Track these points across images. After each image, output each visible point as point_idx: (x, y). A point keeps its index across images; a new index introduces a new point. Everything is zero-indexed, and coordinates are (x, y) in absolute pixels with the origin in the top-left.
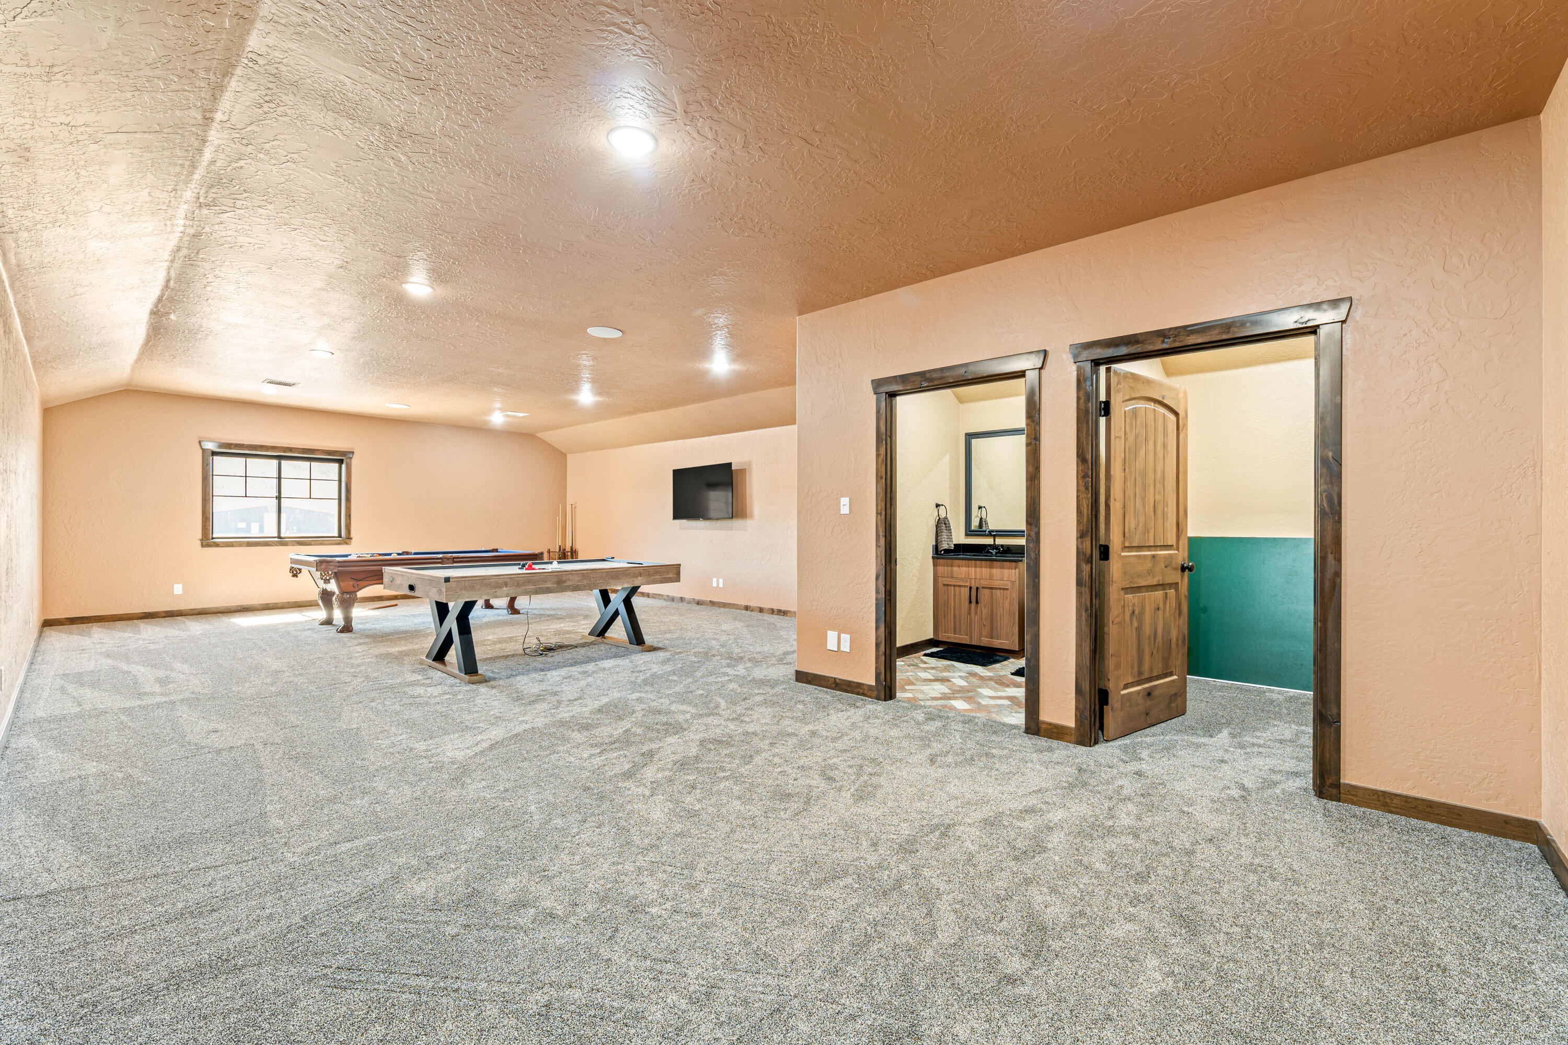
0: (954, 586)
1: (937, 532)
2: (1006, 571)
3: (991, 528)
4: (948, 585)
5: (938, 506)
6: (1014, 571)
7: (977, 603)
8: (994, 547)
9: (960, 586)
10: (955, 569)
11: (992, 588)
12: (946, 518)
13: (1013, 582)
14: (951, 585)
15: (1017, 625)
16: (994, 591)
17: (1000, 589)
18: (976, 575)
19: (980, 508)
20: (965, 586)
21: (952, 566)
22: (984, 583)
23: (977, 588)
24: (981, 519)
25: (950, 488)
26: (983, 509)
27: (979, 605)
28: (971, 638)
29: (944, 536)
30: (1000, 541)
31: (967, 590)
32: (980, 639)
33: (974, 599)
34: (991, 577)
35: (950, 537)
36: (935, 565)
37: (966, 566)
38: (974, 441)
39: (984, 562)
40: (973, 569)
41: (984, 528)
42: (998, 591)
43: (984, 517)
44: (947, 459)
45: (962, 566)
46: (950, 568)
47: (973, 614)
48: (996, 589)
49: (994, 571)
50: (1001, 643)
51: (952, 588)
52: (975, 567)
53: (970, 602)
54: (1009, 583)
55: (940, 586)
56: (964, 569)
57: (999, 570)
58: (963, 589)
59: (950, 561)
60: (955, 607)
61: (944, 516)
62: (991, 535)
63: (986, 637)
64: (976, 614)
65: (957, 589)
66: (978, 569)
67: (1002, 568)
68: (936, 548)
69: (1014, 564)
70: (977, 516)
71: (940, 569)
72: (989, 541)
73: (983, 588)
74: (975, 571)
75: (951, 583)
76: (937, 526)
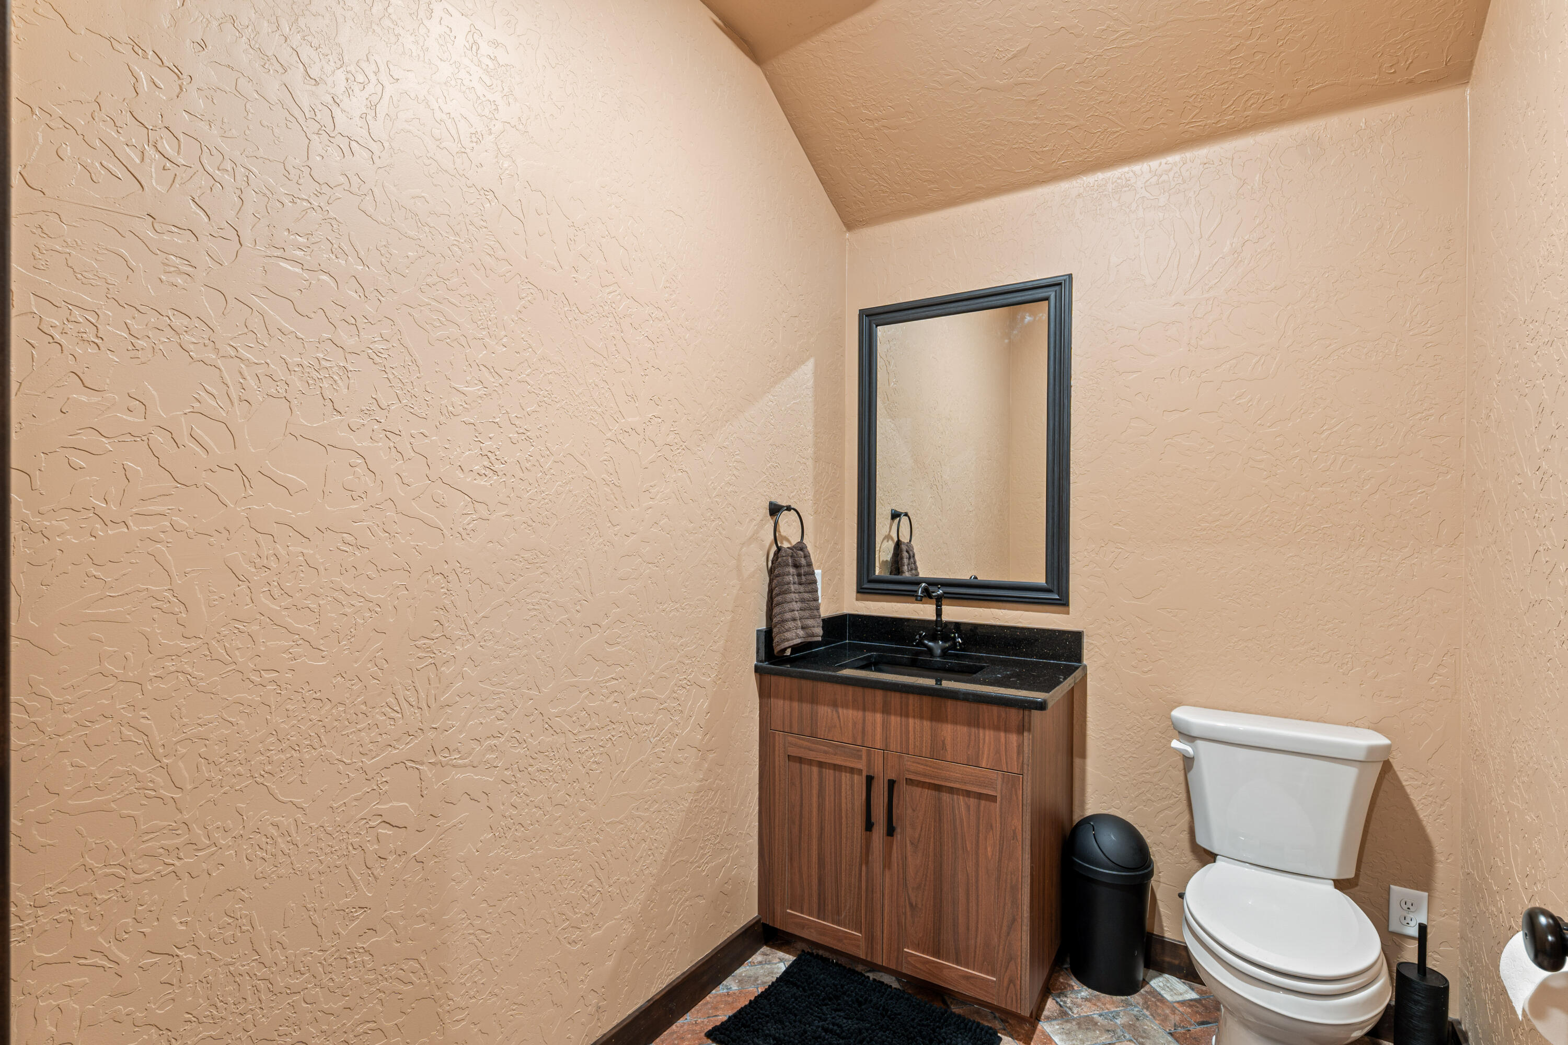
0: (821, 765)
1: (771, 591)
2: (987, 736)
3: (924, 572)
4: (800, 760)
5: (775, 510)
6: (1014, 738)
7: (891, 831)
8: (939, 629)
9: (837, 768)
10: (824, 711)
11: (938, 788)
12: (801, 547)
13: (1012, 780)
14: (810, 762)
15: (1026, 928)
16: (946, 797)
17: (968, 794)
18: (886, 739)
19: (895, 515)
20: (852, 770)
21: (814, 700)
22: (914, 767)
23: (891, 784)
24: (898, 544)
25: (817, 460)
26: (904, 520)
27: (898, 836)
28: (871, 939)
29: (793, 605)
30: (954, 613)
31: (859, 782)
32: (900, 951)
33: (879, 815)
34: (937, 751)
35: (811, 603)
36: (764, 693)
37: (855, 707)
38: (883, 333)
39: (912, 700)
40: (879, 717)
41: (907, 575)
42: (961, 800)
43: (905, 539)
44: (807, 370)
45: (845, 706)
46: (806, 707)
47: (877, 866)
48: (951, 790)
49: (948, 731)
50: (968, 977)
51: (815, 769)
52: (886, 710)
53: (869, 826)
54: (993, 775)
55: (780, 760)
56: (849, 715)
57: (962, 730)
58: (845, 777)
59: (807, 685)
60: (821, 829)
61: (795, 540)
62: (928, 594)
63: (917, 947)
64: (887, 864)
65: (829, 774)
66: (894, 720)
67: (974, 722)
68: (767, 638)
69: (1014, 715)
70: (888, 537)
71: (779, 705)
72: (924, 611)
73: (910, 782)
74: (886, 726)
75: (811, 755)
76: (771, 572)
